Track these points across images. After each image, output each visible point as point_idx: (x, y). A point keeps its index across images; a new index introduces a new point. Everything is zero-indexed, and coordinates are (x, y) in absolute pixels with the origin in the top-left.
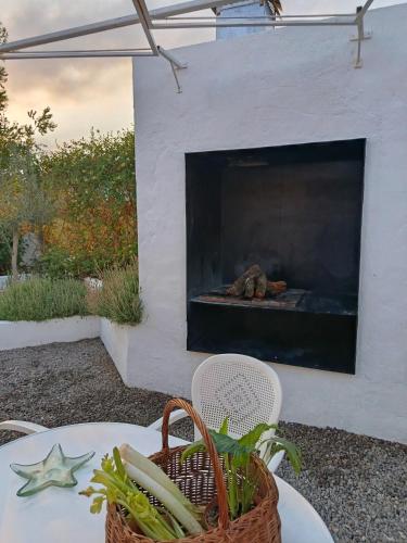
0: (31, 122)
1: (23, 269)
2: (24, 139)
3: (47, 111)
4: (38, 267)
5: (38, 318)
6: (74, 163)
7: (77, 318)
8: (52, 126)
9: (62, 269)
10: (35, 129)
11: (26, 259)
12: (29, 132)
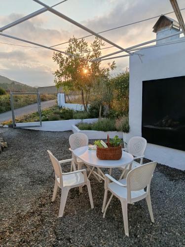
0: (108, 67)
1: (103, 116)
2: (106, 73)
3: (114, 62)
4: (108, 116)
5: (105, 130)
6: (120, 81)
7: (116, 132)
8: (115, 67)
9: (114, 116)
10: (110, 69)
11: (105, 113)
12: (108, 70)
